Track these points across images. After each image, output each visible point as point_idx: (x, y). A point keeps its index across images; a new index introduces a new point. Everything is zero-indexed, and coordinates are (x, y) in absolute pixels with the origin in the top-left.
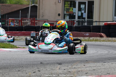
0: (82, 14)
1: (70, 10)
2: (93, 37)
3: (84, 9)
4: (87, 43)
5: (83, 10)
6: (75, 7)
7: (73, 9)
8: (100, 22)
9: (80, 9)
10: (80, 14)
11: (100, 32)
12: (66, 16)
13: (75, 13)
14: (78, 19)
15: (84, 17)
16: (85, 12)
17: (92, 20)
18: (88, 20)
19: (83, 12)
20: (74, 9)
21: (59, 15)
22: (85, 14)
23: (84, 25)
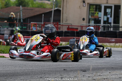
0: (108, 18)
2: (119, 43)
3: (110, 13)
5: (109, 14)
6: (100, 11)
7: (98, 14)
9: (106, 14)
10: (106, 19)
12: (91, 21)
13: (101, 18)
14: (104, 24)
15: (110, 21)
16: (111, 17)
17: (118, 25)
18: (114, 26)
19: (109, 16)
21: (84, 19)
22: (111, 19)
23: (110, 30)
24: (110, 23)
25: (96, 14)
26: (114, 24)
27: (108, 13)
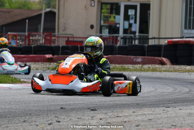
0: (130, 25)
1: (111, 19)
2: (149, 64)
3: (134, 17)
4: (139, 74)
5: (132, 19)
6: (118, 13)
7: (115, 17)
8: (161, 40)
9: (127, 17)
10: (127, 26)
11: (160, 56)
12: (104, 29)
13: (119, 24)
14: (124, 33)
15: (133, 29)
16: (135, 22)
17: (147, 35)
18: (140, 36)
19: (132, 21)
20: (117, 16)
21: (92, 27)
22: (136, 26)
23: (134, 43)
24: (134, 33)
25: (112, 17)
26: (140, 34)
27: (131, 16)
